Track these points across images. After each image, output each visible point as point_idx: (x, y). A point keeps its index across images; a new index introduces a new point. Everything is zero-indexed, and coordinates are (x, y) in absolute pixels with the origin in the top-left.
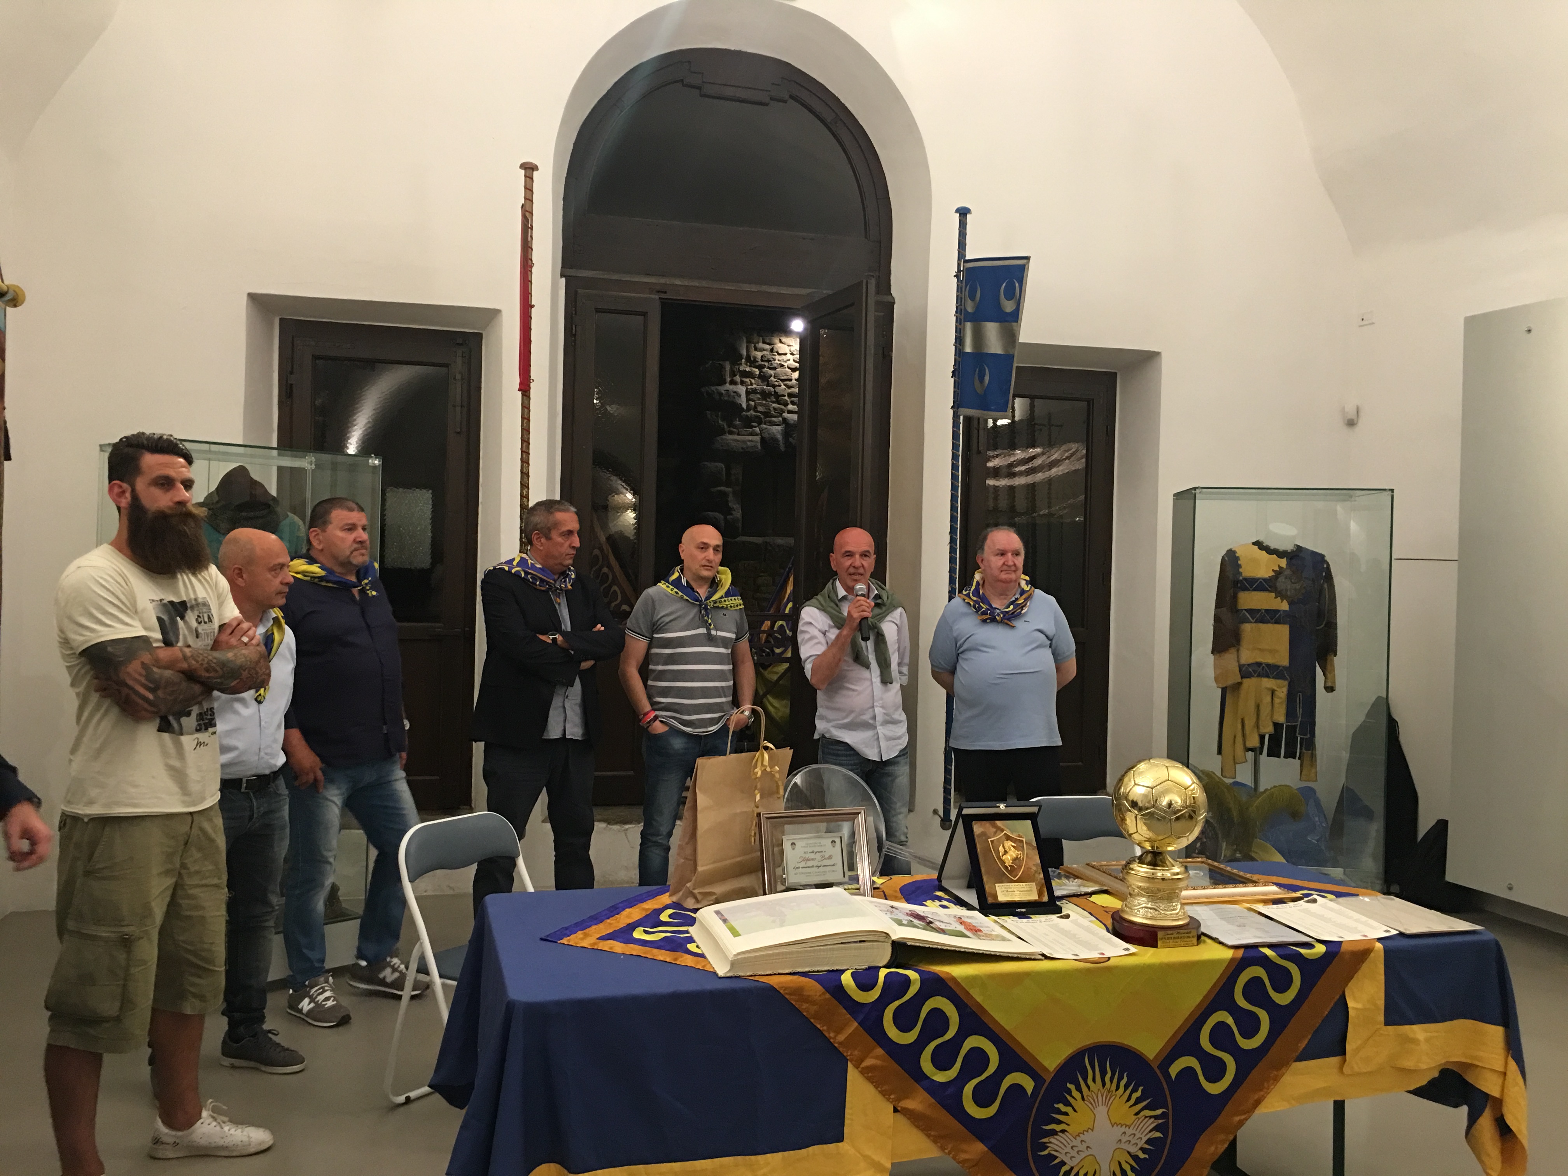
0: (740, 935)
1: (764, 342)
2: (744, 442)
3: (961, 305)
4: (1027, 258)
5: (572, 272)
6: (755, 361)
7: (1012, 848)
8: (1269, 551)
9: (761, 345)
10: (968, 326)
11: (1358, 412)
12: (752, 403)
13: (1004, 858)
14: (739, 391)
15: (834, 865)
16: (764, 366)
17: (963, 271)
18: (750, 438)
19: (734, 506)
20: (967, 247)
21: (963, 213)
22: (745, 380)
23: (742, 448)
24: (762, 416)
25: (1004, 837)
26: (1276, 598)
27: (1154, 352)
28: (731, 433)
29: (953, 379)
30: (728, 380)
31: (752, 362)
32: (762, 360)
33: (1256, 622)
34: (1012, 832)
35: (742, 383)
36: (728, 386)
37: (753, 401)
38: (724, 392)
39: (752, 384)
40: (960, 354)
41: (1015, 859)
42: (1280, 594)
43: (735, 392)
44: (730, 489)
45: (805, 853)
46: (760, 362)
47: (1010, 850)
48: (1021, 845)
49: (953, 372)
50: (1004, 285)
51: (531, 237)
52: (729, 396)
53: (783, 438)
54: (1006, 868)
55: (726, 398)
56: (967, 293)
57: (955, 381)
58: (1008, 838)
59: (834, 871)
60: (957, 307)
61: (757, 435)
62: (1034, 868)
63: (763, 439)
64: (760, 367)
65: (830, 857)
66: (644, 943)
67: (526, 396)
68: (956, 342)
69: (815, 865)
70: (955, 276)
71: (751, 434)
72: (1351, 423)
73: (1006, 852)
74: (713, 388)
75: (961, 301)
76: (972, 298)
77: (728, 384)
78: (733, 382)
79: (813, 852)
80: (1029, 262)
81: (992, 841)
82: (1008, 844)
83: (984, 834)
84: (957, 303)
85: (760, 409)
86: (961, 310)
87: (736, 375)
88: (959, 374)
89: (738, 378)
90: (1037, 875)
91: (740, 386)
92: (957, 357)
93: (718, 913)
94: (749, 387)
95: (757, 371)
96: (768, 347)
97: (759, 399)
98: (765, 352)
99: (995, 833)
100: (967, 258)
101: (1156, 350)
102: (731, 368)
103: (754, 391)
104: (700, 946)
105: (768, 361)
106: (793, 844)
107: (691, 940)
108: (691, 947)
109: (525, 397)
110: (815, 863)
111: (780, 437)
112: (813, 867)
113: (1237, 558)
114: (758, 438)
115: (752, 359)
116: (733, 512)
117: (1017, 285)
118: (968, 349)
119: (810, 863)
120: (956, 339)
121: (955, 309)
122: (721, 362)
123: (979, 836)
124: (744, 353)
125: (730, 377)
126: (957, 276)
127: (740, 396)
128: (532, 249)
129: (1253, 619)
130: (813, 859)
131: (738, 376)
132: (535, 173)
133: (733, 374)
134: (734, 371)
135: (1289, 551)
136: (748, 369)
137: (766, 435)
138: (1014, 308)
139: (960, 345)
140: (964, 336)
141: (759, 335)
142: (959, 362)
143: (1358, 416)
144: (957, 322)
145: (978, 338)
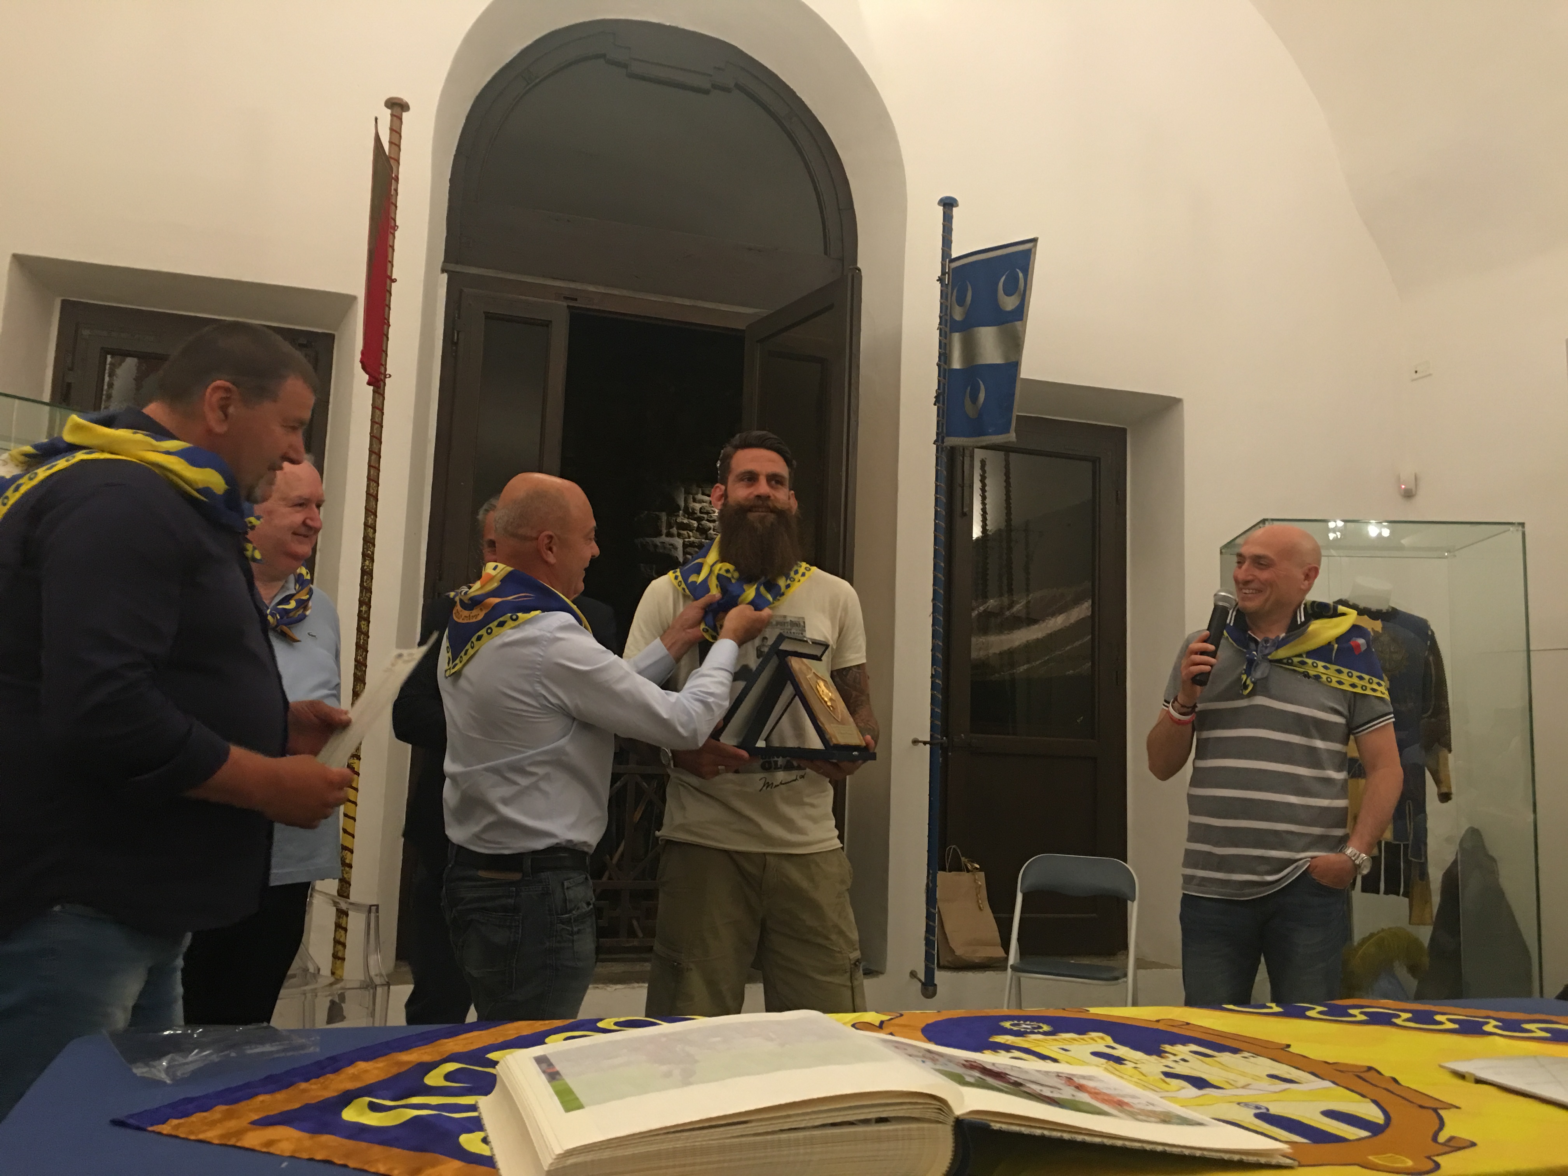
0: (580, 1107)
1: (703, 494)
3: (946, 314)
4: (1034, 240)
5: (459, 268)
6: (694, 513)
9: (700, 496)
10: (956, 338)
11: (1416, 482)
14: (676, 544)
16: (702, 519)
17: (948, 273)
20: (953, 245)
21: (948, 204)
22: (682, 532)
27: (1175, 398)
30: (664, 531)
31: (690, 514)
32: (701, 512)
35: (679, 535)
36: (664, 538)
38: (659, 545)
39: (689, 537)
40: (945, 373)
43: (672, 545)
46: (699, 514)
49: (936, 397)
50: (1004, 278)
51: (396, 190)
52: (665, 548)
55: (661, 551)
56: (954, 298)
57: (938, 407)
60: (940, 317)
64: (699, 520)
66: (359, 1132)
67: (379, 393)
68: (939, 361)
70: (938, 280)
72: (1409, 493)
74: (648, 539)
75: (947, 309)
76: (961, 302)
77: (664, 536)
78: (669, 535)
80: (1035, 246)
84: (941, 312)
86: (946, 320)
87: (673, 527)
88: (944, 399)
89: (674, 530)
91: (677, 539)
92: (941, 379)
93: (541, 1061)
94: (687, 540)
95: (695, 524)
96: (706, 498)
98: (705, 504)
100: (954, 256)
101: (1177, 396)
102: (668, 518)
103: (692, 545)
104: (491, 1138)
105: (708, 513)
107: (476, 1125)
108: (470, 1141)
109: (377, 395)
115: (690, 510)
117: (1021, 275)
118: (956, 364)
120: (939, 357)
121: (938, 320)
122: (657, 513)
124: (682, 504)
125: (666, 529)
126: (940, 280)
127: (676, 549)
128: (396, 207)
131: (675, 528)
132: (405, 115)
133: (670, 526)
134: (670, 523)
136: (686, 521)
138: (1017, 303)
139: (945, 363)
140: (950, 351)
141: (699, 486)
142: (944, 384)
143: (1416, 485)
144: (940, 335)
145: (970, 348)
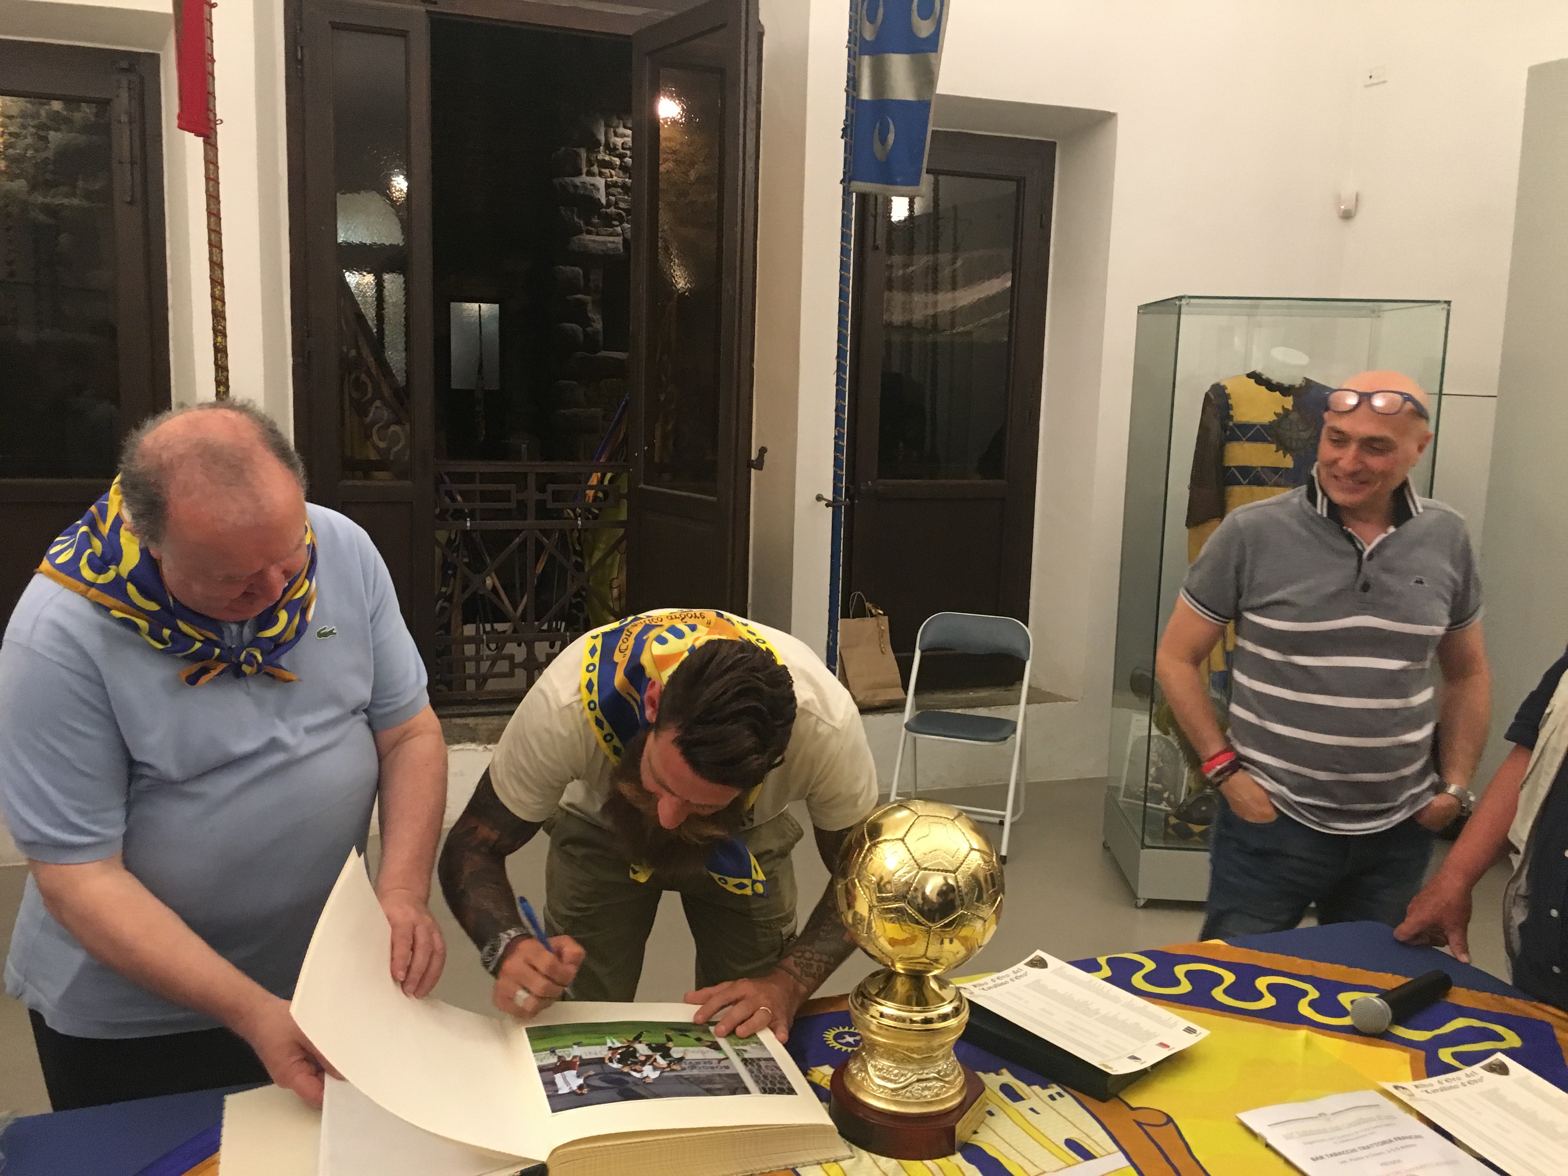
1: (625, 127)
2: (604, 243)
3: (856, 30)
6: (615, 149)
8: (1271, 386)
9: (621, 130)
10: (866, 60)
11: (1357, 200)
12: (612, 198)
14: (596, 183)
16: (625, 155)
18: (611, 239)
19: (594, 317)
22: (603, 170)
23: (602, 250)
24: (624, 214)
26: (1277, 451)
27: (1109, 113)
28: (589, 232)
29: (843, 141)
30: (585, 170)
31: (611, 149)
32: (623, 148)
33: (1249, 484)
35: (601, 174)
36: (584, 178)
37: (613, 195)
38: (579, 185)
39: (612, 176)
40: (853, 103)
42: (1284, 446)
43: (593, 185)
44: (589, 298)
46: (621, 151)
49: (843, 130)
52: (586, 188)
55: (582, 192)
56: (864, 12)
57: (845, 142)
60: (850, 34)
61: (618, 235)
64: (621, 157)
67: (210, 144)
68: (848, 86)
71: (611, 235)
72: (1347, 216)
74: (568, 179)
75: (856, 25)
76: (872, 19)
77: (584, 175)
78: (590, 174)
84: (850, 27)
85: (622, 205)
86: (856, 38)
87: (593, 165)
88: (851, 136)
89: (595, 169)
91: (598, 178)
92: (849, 108)
94: (609, 179)
95: (617, 161)
97: (620, 193)
98: (626, 139)
101: (1112, 111)
102: (587, 156)
103: (615, 185)
109: (209, 147)
113: (1228, 397)
114: (619, 239)
115: (612, 146)
116: (593, 324)
118: (865, 94)
120: (848, 82)
121: (847, 37)
122: (576, 149)
124: (602, 138)
125: (586, 167)
127: (598, 189)
129: (1245, 480)
131: (595, 167)
133: (590, 164)
134: (591, 160)
135: (1297, 386)
136: (607, 158)
138: (932, 30)
139: (854, 90)
140: (860, 76)
141: (619, 118)
142: (852, 115)
143: (1356, 206)
144: (849, 56)
145: (880, 78)
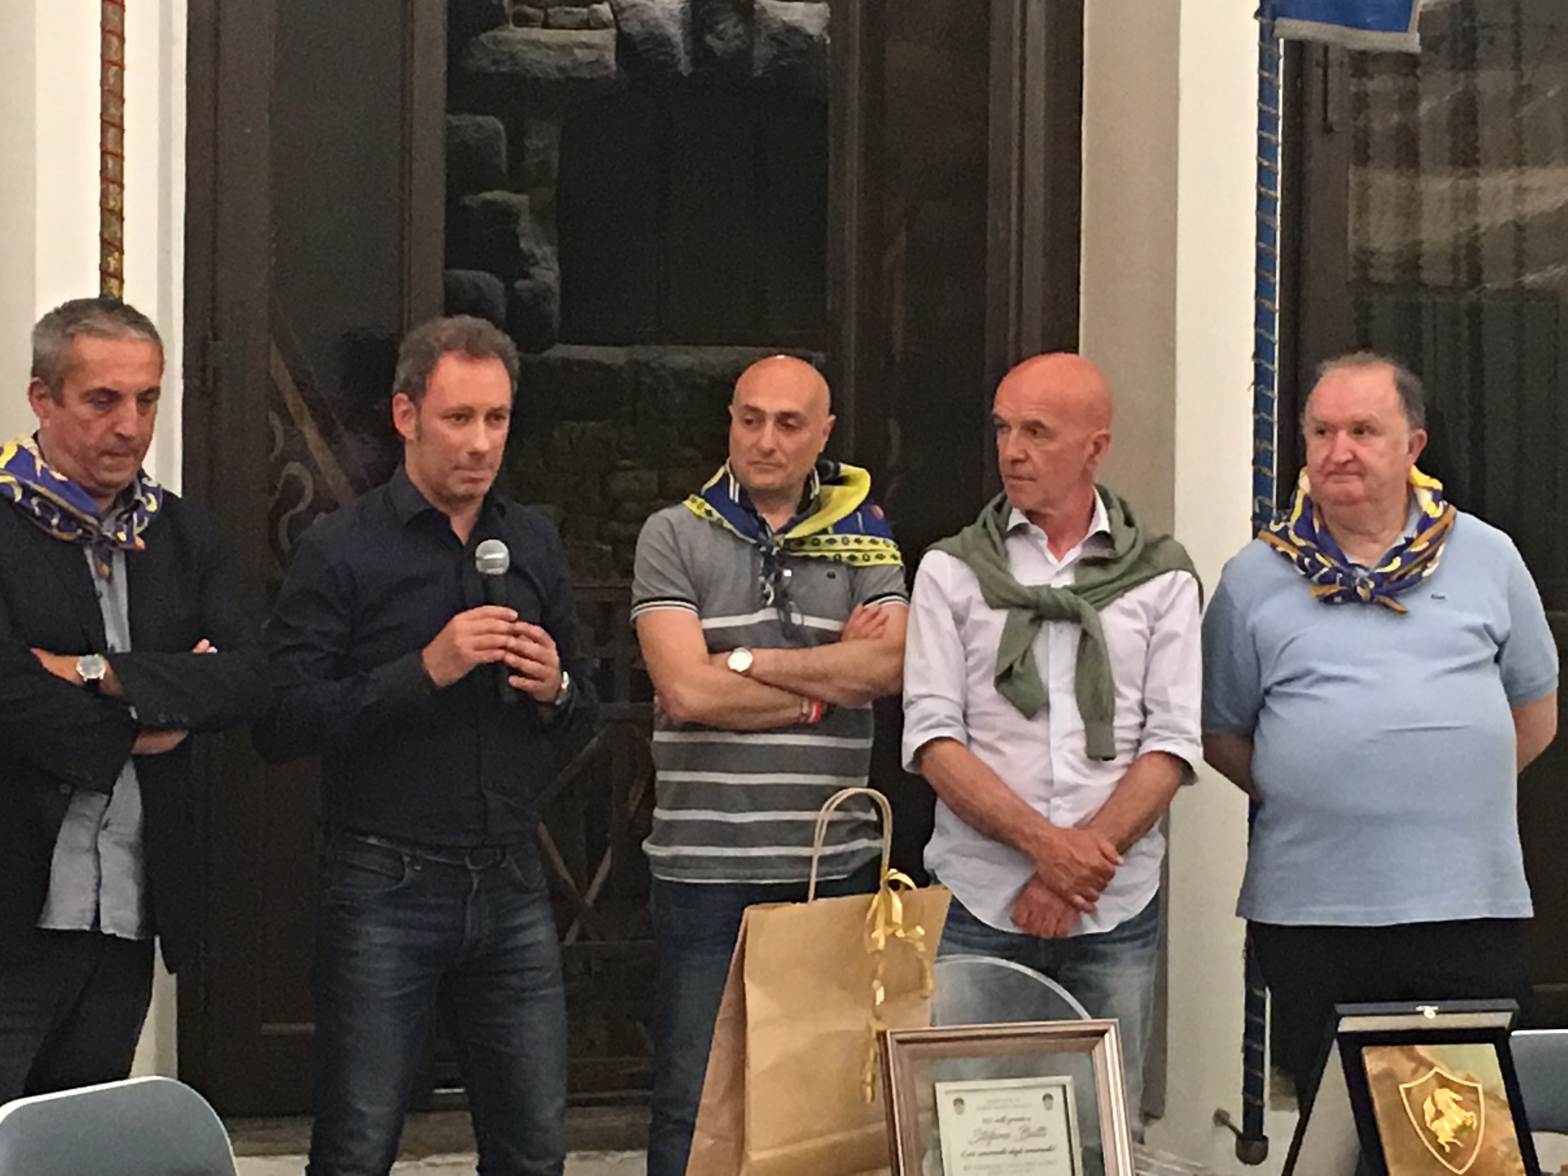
2: (565, 49)
7: (1454, 1106)
13: (1435, 1126)
15: (1049, 1150)
18: (584, 36)
19: (538, 252)
23: (561, 69)
25: (1434, 1082)
28: (523, 20)
34: (1452, 1070)
41: (1462, 1129)
44: (523, 198)
45: (986, 1121)
47: (1449, 1107)
48: (1473, 1097)
53: (685, 35)
54: (1440, 1148)
58: (1444, 1083)
59: (1050, 1162)
61: (604, 26)
62: (1503, 1148)
63: (624, 42)
65: (1042, 1131)
69: (1009, 1149)
71: (585, 25)
73: (1439, 1114)
79: (1002, 1120)
81: (1408, 1091)
82: (1445, 1096)
83: (1389, 1075)
90: (1509, 1163)
99: (1415, 1072)
106: (959, 1102)
110: (1009, 1145)
111: (675, 32)
112: (1003, 1152)
114: (605, 38)
116: (534, 270)
119: (996, 1145)
123: (1377, 1077)
130: (1005, 1136)
137: (633, 27)
